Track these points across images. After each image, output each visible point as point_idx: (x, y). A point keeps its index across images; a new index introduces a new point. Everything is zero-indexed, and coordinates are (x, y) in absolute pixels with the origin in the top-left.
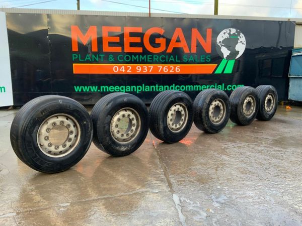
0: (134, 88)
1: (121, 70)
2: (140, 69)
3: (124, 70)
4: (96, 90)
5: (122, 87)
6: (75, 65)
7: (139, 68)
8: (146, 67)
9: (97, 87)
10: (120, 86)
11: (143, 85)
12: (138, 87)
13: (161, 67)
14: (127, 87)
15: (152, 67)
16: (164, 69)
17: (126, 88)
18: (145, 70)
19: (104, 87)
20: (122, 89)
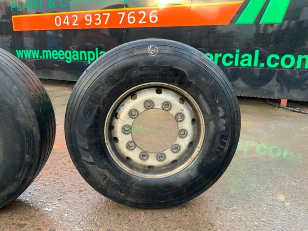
0: (83, 54)
1: (64, 23)
2: (91, 20)
3: (68, 23)
4: (37, 57)
5: (67, 51)
6: (14, 18)
7: (88, 18)
8: (99, 15)
9: (38, 51)
10: (64, 50)
11: (97, 49)
12: (89, 53)
13: (124, 14)
14: (74, 52)
15: (109, 14)
16: (129, 18)
17: (72, 54)
18: (98, 22)
19: (45, 51)
20: (68, 55)
